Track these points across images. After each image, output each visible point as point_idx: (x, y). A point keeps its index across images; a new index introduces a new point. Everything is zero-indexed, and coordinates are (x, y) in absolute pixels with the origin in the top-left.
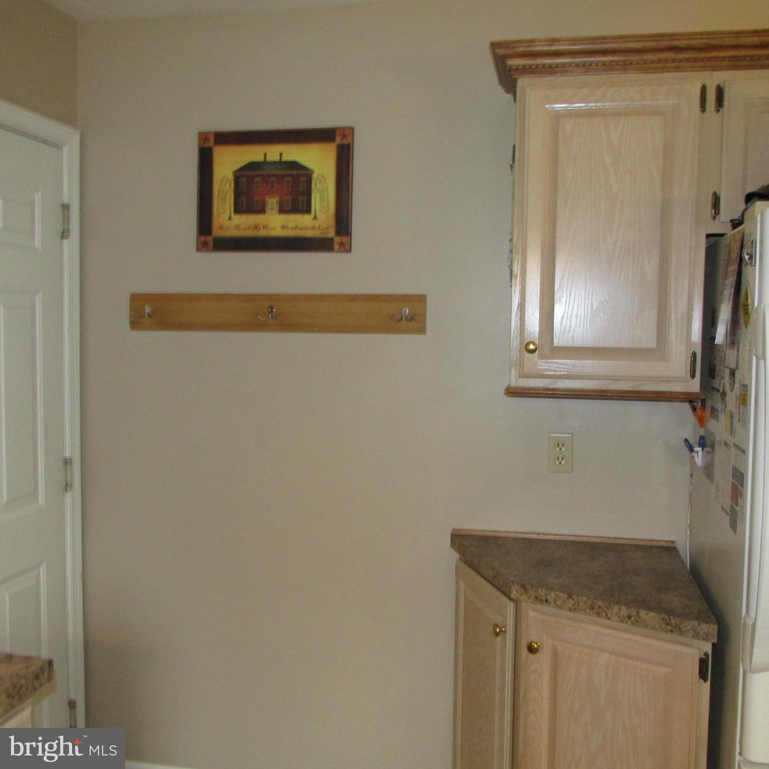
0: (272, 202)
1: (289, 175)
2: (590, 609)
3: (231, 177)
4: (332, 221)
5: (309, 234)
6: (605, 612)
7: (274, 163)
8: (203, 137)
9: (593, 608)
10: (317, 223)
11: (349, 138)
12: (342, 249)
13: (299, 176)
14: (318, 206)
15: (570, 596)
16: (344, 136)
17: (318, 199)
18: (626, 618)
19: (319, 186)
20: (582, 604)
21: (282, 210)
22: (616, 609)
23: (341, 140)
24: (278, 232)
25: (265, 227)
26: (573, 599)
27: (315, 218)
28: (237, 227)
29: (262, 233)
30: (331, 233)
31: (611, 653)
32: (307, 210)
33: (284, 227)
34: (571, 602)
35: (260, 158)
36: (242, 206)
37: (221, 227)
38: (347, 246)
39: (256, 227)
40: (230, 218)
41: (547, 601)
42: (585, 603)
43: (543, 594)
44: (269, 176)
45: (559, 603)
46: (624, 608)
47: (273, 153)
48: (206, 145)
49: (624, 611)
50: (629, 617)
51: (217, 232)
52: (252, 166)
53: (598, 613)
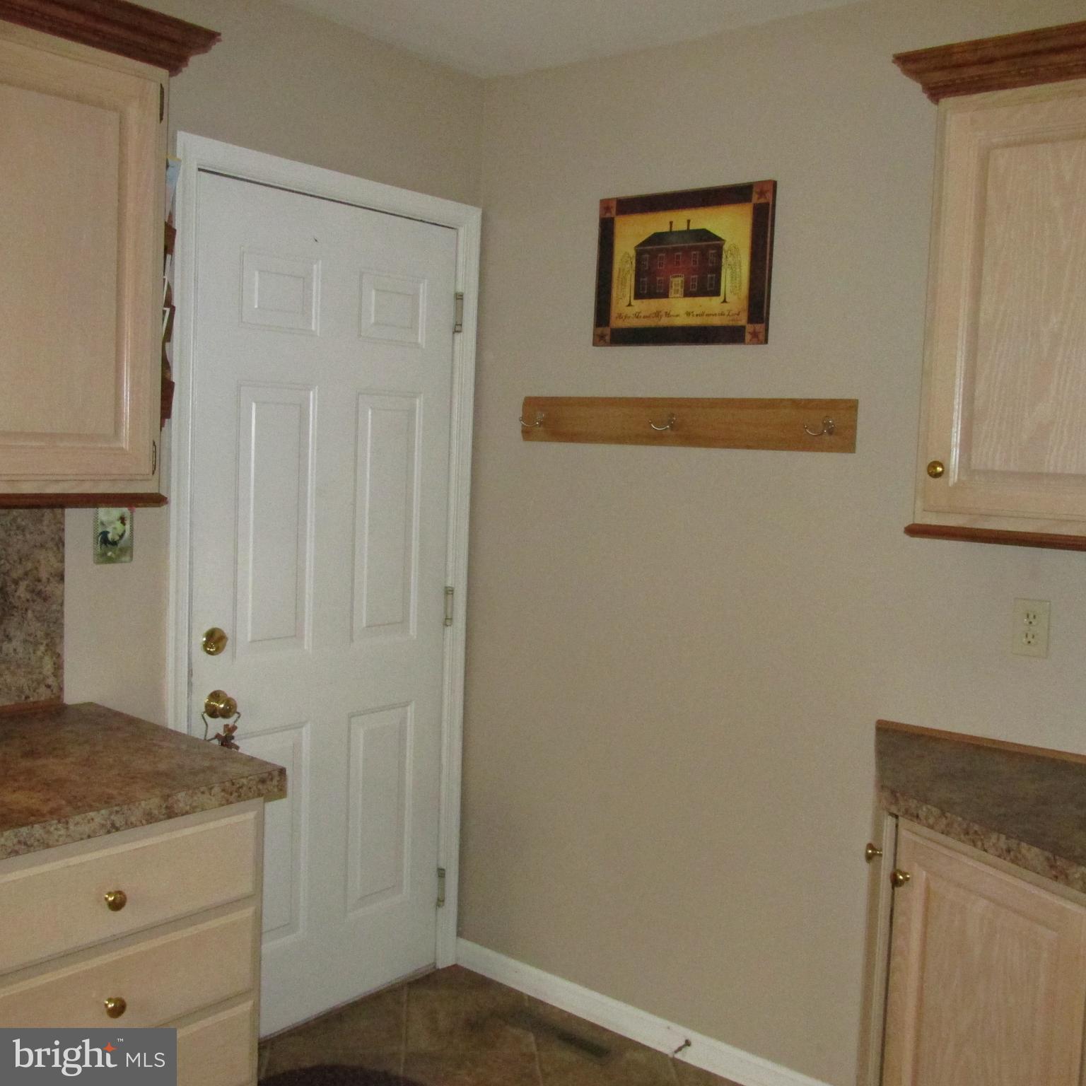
0: (677, 282)
1: (696, 248)
2: (965, 835)
3: (632, 253)
4: (744, 304)
5: (716, 321)
6: (982, 840)
7: (681, 233)
8: (605, 205)
9: (967, 833)
10: (726, 307)
11: (769, 196)
12: (755, 340)
13: (708, 247)
14: (728, 285)
15: (943, 814)
16: (762, 194)
17: (729, 278)
18: (1005, 852)
19: (730, 259)
20: (956, 825)
21: (688, 293)
22: (994, 837)
23: (759, 199)
24: (681, 321)
25: (667, 315)
26: (946, 818)
27: (725, 301)
28: (637, 316)
29: (664, 322)
30: (743, 320)
31: (989, 898)
32: (715, 292)
33: (688, 314)
34: (944, 821)
35: (665, 228)
36: (643, 289)
37: (620, 316)
38: (761, 337)
39: (657, 314)
40: (630, 305)
41: (917, 816)
42: (960, 825)
43: (913, 806)
44: (675, 250)
45: (931, 821)
46: (1003, 837)
47: (680, 220)
48: (608, 215)
49: (1003, 842)
50: (1009, 851)
51: (616, 323)
52: (657, 238)
53: (973, 842)
